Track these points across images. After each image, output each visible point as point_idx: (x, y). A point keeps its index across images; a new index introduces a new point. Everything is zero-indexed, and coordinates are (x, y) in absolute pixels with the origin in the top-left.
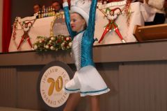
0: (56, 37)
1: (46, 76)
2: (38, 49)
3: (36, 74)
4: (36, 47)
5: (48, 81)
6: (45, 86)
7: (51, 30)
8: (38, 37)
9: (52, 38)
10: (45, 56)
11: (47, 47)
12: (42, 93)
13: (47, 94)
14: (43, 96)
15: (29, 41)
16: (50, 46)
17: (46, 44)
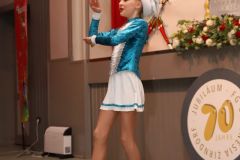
0: (218, 19)
1: (198, 101)
2: (181, 46)
3: (178, 96)
4: (176, 42)
5: (204, 111)
6: (196, 121)
7: (207, 7)
8: (181, 23)
9: (209, 23)
10: (195, 61)
11: (199, 40)
12: (191, 134)
13: (201, 135)
14: (193, 140)
15: (163, 31)
16: (205, 38)
17: (197, 35)
